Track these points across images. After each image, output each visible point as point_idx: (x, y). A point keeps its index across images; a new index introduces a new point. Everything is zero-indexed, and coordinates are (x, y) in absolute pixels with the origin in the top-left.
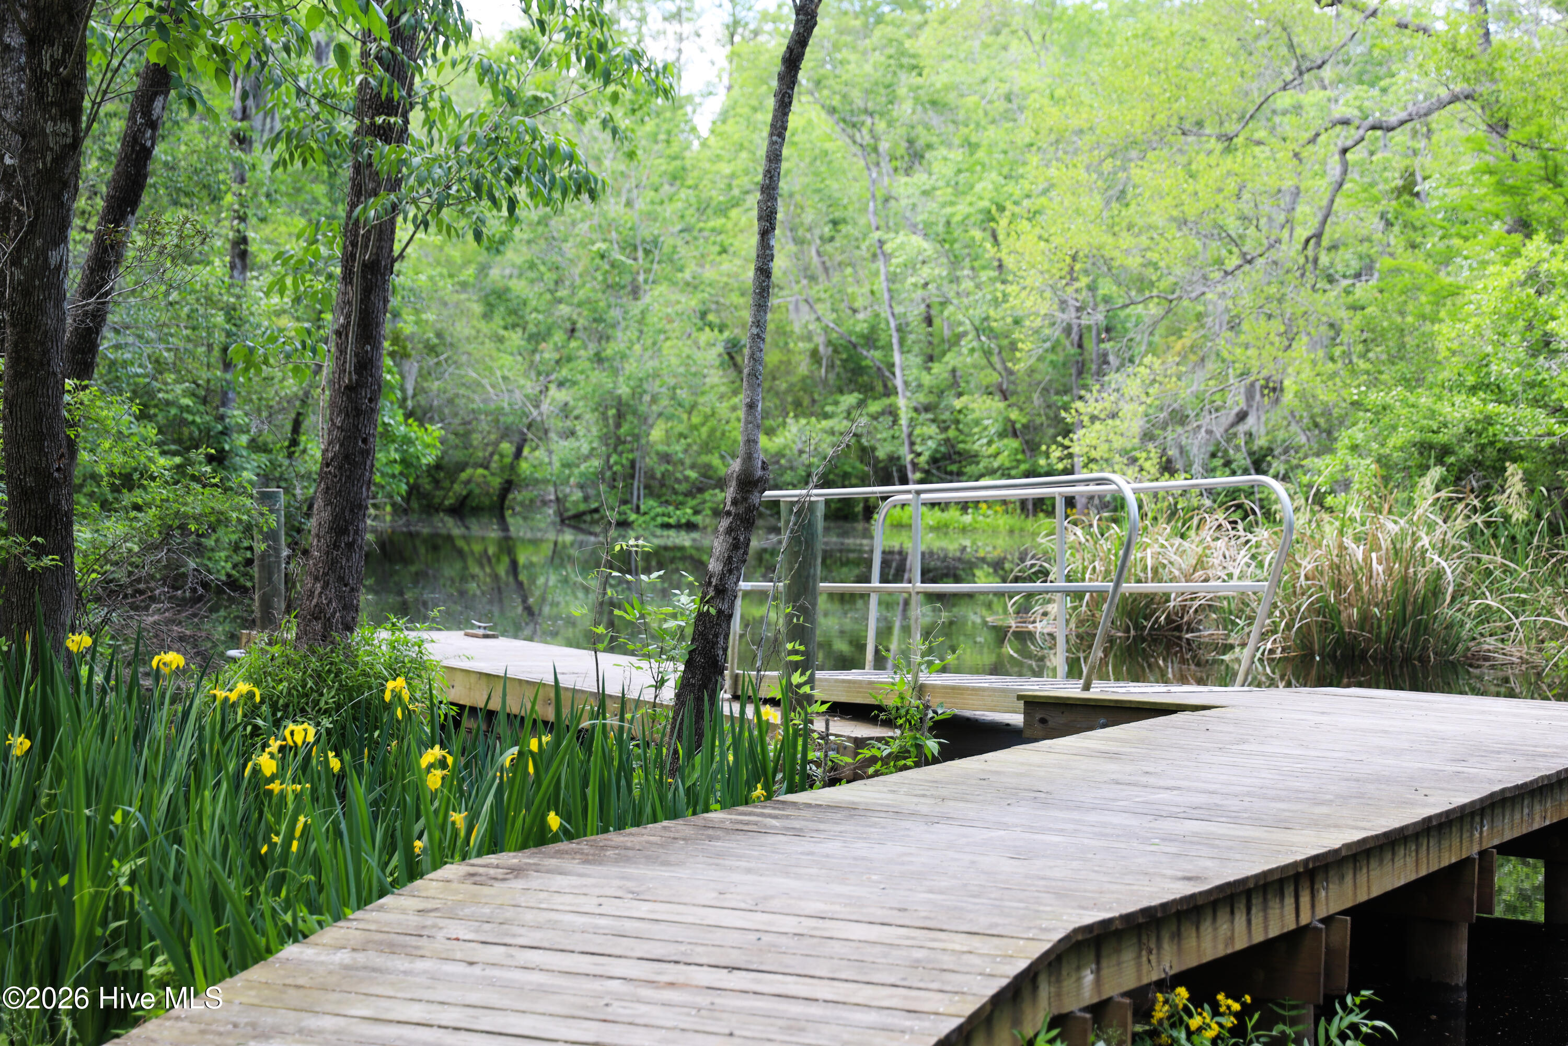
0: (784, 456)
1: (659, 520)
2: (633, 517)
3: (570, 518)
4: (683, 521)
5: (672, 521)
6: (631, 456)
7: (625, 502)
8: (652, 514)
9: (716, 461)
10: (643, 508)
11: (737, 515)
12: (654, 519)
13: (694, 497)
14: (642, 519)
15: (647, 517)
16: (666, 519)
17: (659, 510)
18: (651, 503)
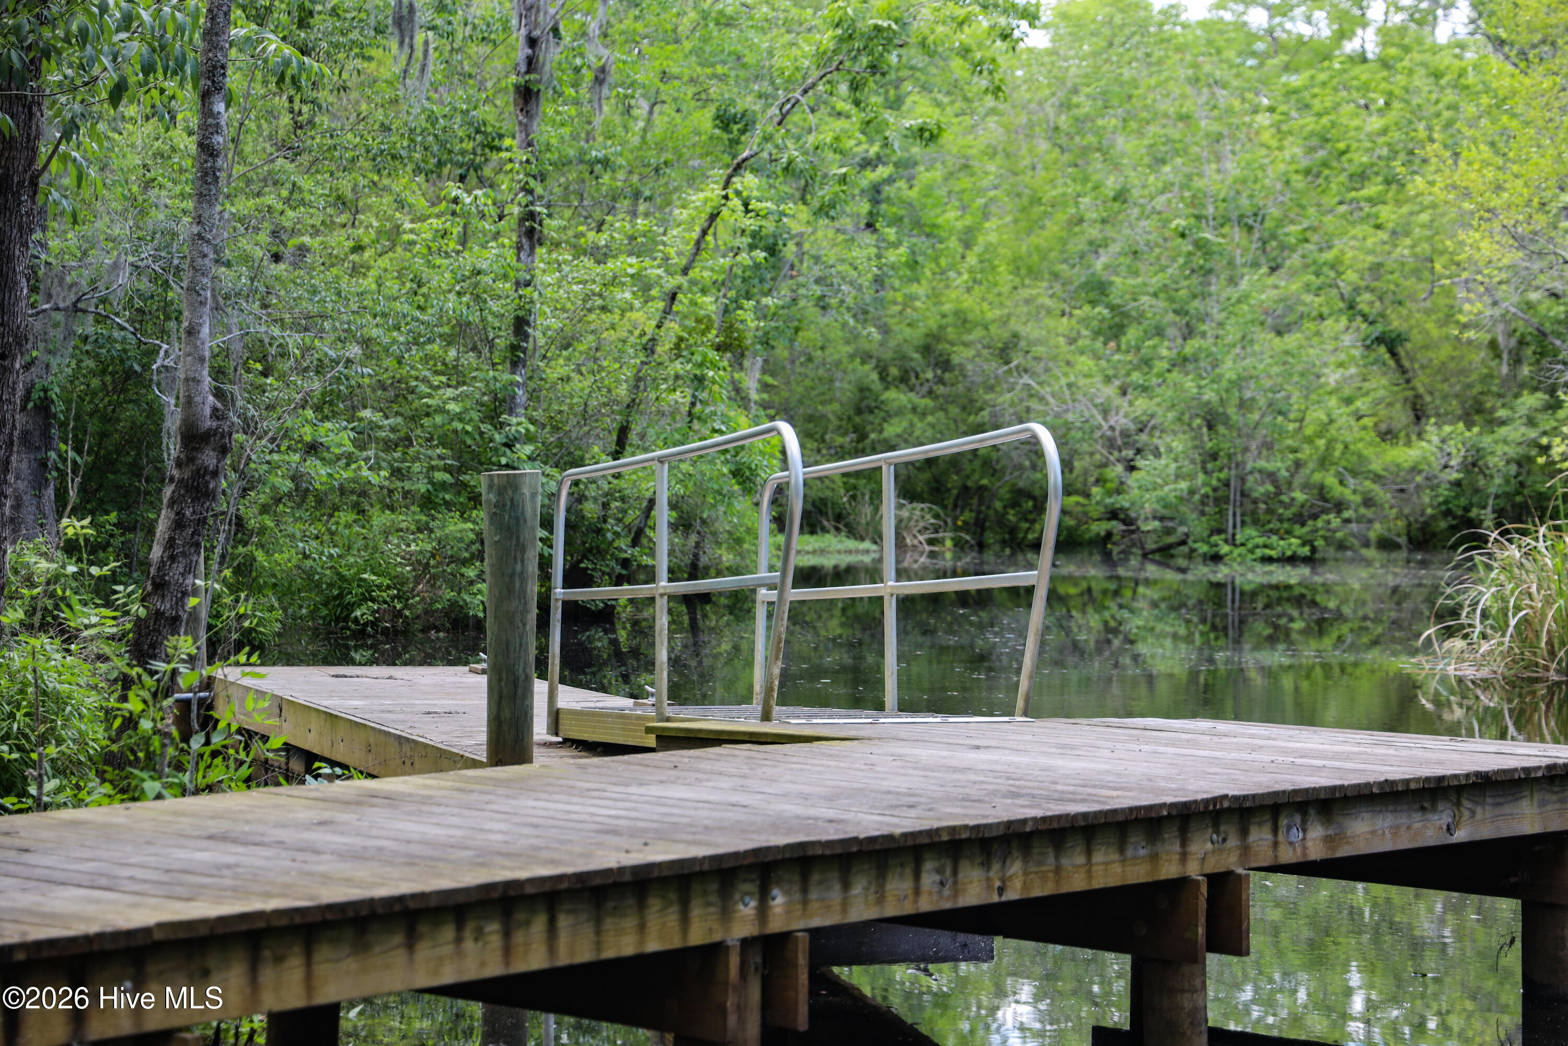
0: (1420, 472)
1: (1259, 552)
2: (1225, 549)
3: (1153, 552)
4: (1289, 553)
5: (1273, 553)
6: (1222, 475)
7: (1219, 531)
8: (1250, 545)
9: (1331, 481)
10: (1239, 538)
11: (181, 481)
12: (1251, 551)
13: (1303, 524)
14: (1237, 551)
15: (1241, 550)
16: (1268, 552)
17: (1260, 541)
18: (1251, 531)
